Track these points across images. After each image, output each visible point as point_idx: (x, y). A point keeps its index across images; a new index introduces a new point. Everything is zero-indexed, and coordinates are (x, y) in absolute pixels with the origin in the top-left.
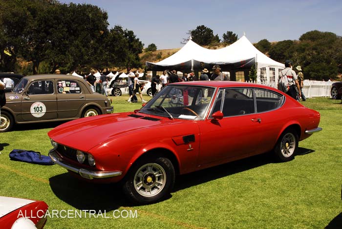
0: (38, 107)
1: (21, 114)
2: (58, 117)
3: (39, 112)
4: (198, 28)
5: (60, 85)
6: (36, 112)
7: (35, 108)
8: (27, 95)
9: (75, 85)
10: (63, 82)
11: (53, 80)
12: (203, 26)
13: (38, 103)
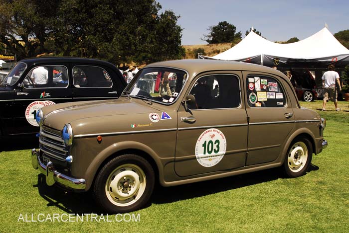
0: (211, 142)
1: (175, 161)
2: (246, 164)
3: (213, 153)
4: (220, 24)
5: (251, 86)
6: (207, 154)
7: (204, 145)
8: (188, 111)
9: (274, 86)
10: (256, 78)
11: (239, 73)
12: (225, 22)
13: (212, 132)
